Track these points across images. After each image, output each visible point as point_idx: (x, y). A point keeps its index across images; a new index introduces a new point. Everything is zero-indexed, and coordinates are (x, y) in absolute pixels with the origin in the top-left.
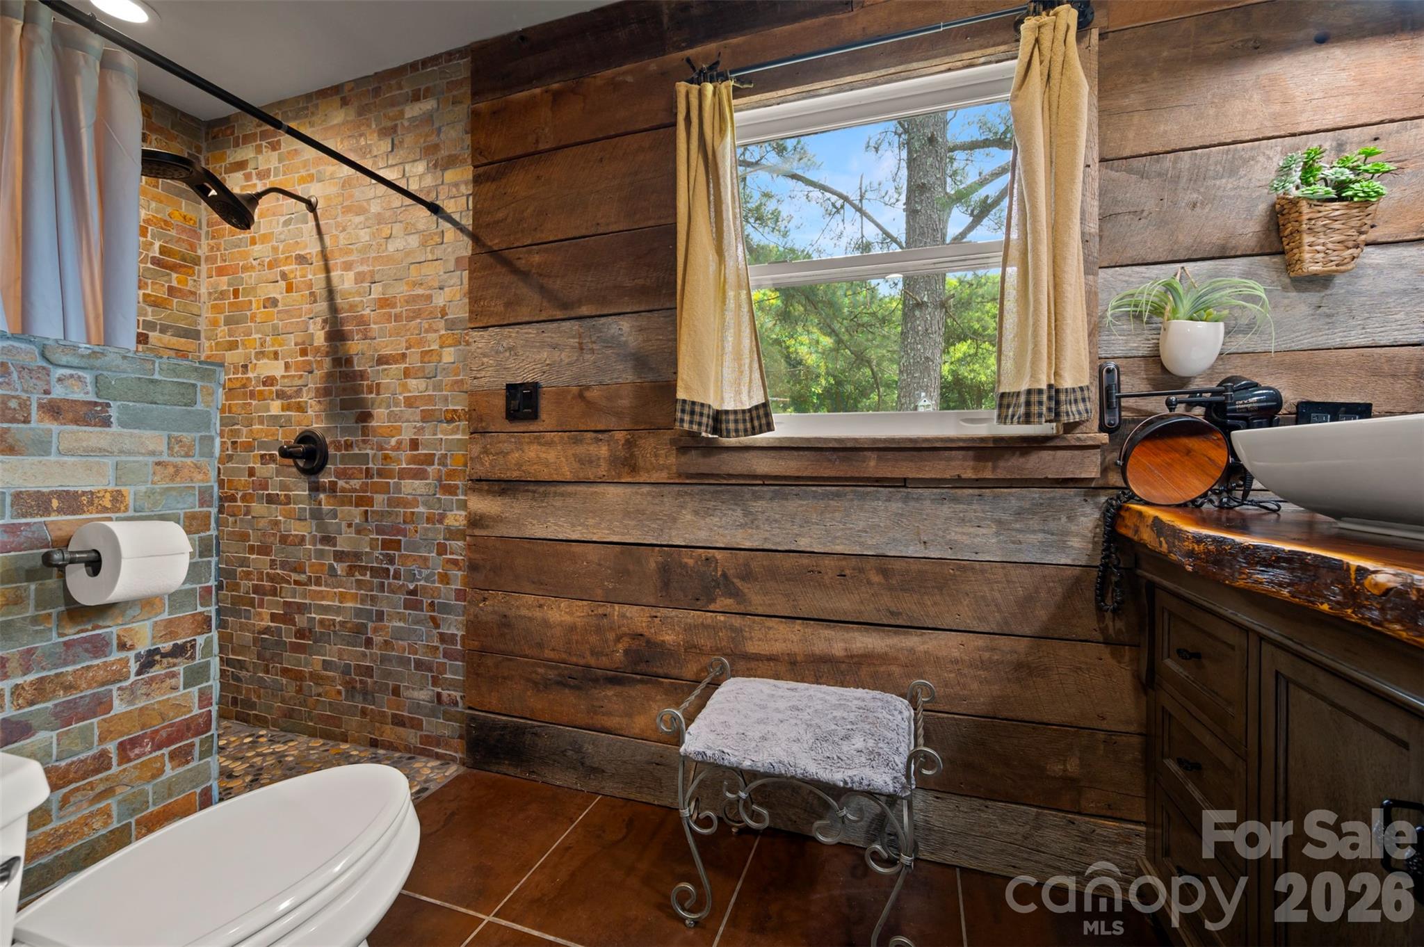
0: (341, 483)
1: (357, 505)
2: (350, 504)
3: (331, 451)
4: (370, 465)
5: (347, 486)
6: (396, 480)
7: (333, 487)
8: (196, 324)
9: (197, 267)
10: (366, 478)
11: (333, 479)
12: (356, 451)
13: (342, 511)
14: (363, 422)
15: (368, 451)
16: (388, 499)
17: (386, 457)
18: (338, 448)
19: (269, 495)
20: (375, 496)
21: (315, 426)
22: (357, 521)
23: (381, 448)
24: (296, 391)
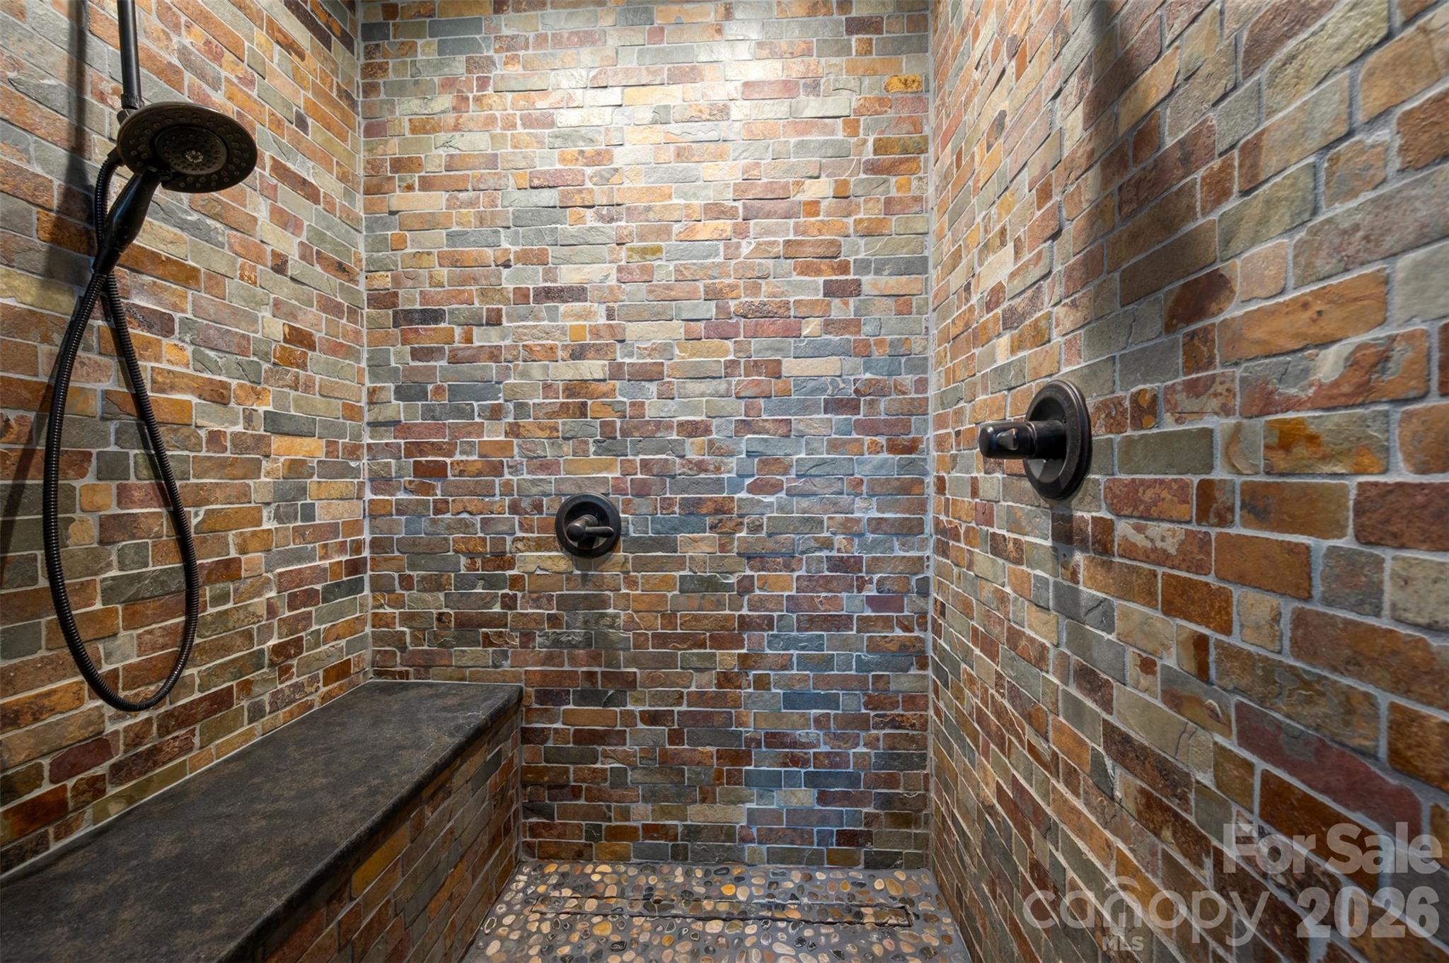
0: (1123, 528)
1: (1170, 609)
2: (1148, 597)
3: (1100, 434)
4: (1220, 473)
5: (1139, 539)
6: (1346, 542)
7: (1102, 542)
8: (923, 247)
9: (922, 156)
10: (1202, 517)
11: (1104, 514)
12: (1169, 425)
13: (1126, 615)
14: (1189, 321)
15: (1210, 422)
16: (1300, 619)
17: (1286, 439)
18: (1115, 425)
19: (994, 534)
20: (1237, 592)
21: (1065, 370)
22: (1171, 662)
23: (1264, 401)
24: (1031, 299)
